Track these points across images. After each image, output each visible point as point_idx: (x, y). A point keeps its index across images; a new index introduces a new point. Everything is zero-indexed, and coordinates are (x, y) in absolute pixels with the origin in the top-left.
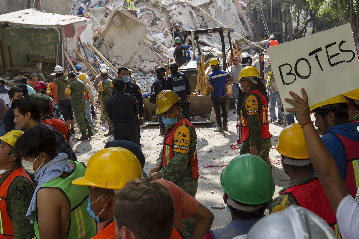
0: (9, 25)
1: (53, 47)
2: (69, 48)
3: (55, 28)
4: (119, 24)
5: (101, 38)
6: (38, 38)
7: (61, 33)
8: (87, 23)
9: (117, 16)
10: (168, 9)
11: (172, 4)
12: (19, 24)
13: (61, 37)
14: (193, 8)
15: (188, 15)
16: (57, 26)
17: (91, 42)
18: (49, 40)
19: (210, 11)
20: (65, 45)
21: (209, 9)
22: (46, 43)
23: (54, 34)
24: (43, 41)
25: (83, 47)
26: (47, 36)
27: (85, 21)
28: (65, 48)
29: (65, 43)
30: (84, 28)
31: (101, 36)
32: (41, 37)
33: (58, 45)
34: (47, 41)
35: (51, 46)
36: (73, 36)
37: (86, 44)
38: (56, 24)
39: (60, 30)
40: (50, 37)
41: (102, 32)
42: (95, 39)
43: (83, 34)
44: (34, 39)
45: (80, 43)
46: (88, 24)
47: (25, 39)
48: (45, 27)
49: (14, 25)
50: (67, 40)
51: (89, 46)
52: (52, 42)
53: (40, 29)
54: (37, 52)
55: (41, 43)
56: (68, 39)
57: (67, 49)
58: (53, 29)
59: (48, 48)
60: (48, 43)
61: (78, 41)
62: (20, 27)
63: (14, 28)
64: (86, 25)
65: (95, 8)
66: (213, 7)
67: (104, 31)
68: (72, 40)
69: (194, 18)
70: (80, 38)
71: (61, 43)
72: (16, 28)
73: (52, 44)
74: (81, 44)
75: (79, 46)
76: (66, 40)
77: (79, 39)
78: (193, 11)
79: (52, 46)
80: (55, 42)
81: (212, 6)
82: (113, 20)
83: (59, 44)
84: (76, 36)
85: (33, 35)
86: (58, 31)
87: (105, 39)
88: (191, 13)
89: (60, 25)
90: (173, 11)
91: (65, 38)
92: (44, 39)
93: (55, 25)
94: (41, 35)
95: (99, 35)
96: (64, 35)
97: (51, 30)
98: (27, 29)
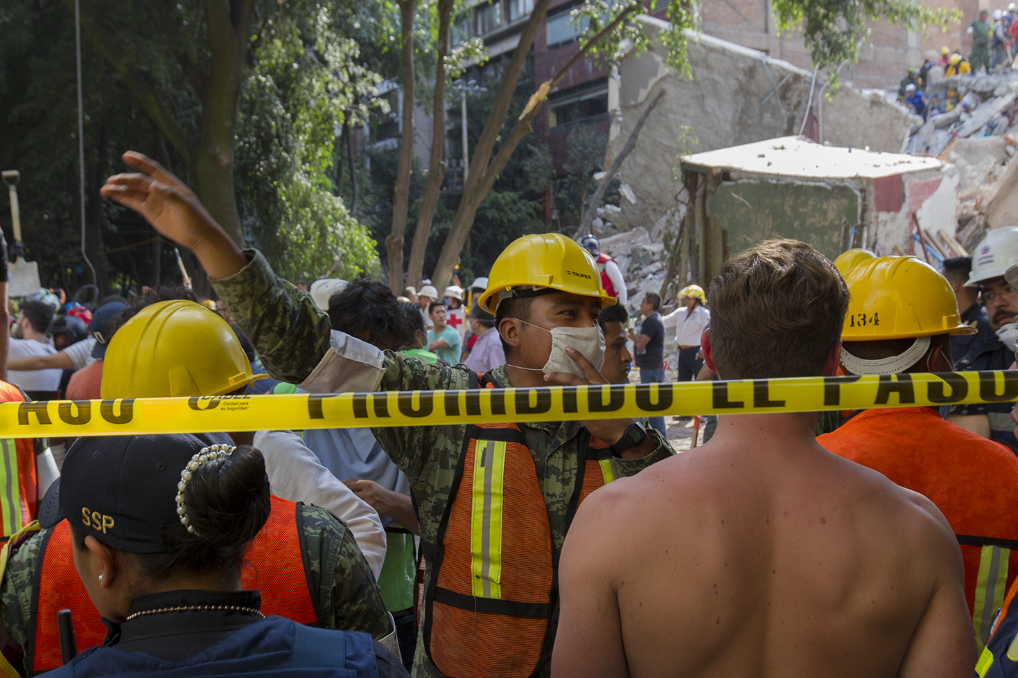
1: (839, 235)
2: (881, 241)
3: (851, 185)
5: (980, 221)
6: (801, 210)
7: (864, 199)
8: (943, 174)
12: (758, 173)
13: (864, 211)
16: (857, 179)
17: (950, 230)
18: (831, 215)
20: (872, 233)
22: (821, 225)
23: (845, 201)
24: (813, 220)
25: (922, 242)
26: (825, 206)
27: (938, 169)
28: (872, 240)
29: (873, 227)
30: (932, 187)
31: (980, 214)
32: (810, 208)
33: (852, 231)
34: (825, 219)
35: (833, 234)
36: (898, 209)
37: (933, 233)
38: (853, 175)
39: (862, 191)
40: (832, 208)
41: (985, 203)
42: (963, 222)
43: (927, 204)
44: (790, 214)
45: (915, 231)
46: (946, 180)
47: (767, 211)
48: (823, 181)
49: (743, 175)
50: (880, 219)
51: (943, 240)
52: (837, 222)
53: (809, 186)
55: (808, 224)
56: (883, 216)
57: (875, 243)
58: (845, 189)
59: (826, 237)
60: (827, 224)
61: (911, 224)
62: (757, 181)
63: (743, 184)
64: (939, 181)
65: (973, 139)
67: (993, 200)
68: (893, 220)
70: (919, 215)
71: (862, 226)
72: (749, 184)
73: (837, 228)
74: (919, 232)
75: (912, 238)
76: (877, 217)
77: (914, 219)
79: (836, 234)
80: (845, 222)
83: (856, 227)
84: (905, 209)
85: (789, 201)
86: (858, 193)
89: (865, 178)
91: (874, 214)
92: (817, 215)
93: (852, 178)
94: (811, 202)
95: (976, 213)
96: (872, 204)
97: (838, 190)
98: (776, 186)
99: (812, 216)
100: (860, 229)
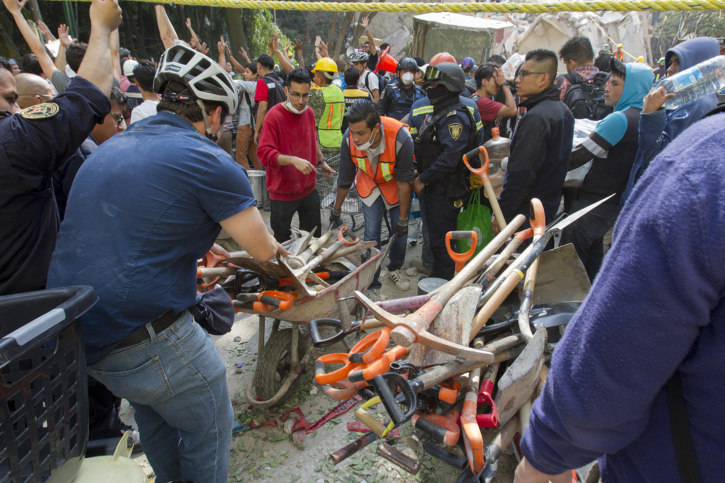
0: (436, 25)
3: (488, 31)
4: (541, 34)
6: (466, 41)
7: (492, 37)
8: (513, 29)
9: (540, 24)
10: (577, 24)
11: (583, 19)
12: (447, 25)
13: (491, 42)
14: (601, 24)
15: (596, 33)
16: (490, 29)
18: (479, 43)
19: (619, 30)
21: (618, 28)
23: (485, 38)
24: (471, 45)
26: (476, 40)
29: (493, 48)
30: (509, 33)
32: (470, 40)
33: (486, 50)
34: (476, 45)
36: (500, 43)
38: (488, 27)
39: (492, 34)
40: (480, 40)
41: (519, 42)
43: (508, 41)
47: (451, 41)
48: (477, 29)
49: (441, 25)
52: (481, 46)
53: (470, 31)
54: (462, 56)
56: (497, 44)
58: (486, 32)
59: (476, 52)
60: (476, 47)
61: (503, 48)
62: (448, 28)
63: (441, 29)
64: (512, 32)
66: (625, 26)
67: (521, 40)
68: (499, 45)
69: (602, 37)
70: (505, 45)
71: (490, 48)
72: (444, 29)
73: (480, 48)
74: (504, 51)
76: (495, 45)
78: (602, 29)
79: (480, 51)
80: (484, 46)
81: (623, 25)
82: (535, 29)
84: (502, 43)
85: (461, 37)
86: (490, 35)
87: (519, 50)
88: (599, 31)
89: (493, 29)
90: (584, 26)
91: (494, 44)
92: (473, 43)
93: (488, 29)
94: (470, 38)
96: (495, 40)
97: (483, 33)
98: (456, 30)
99: (470, 43)
100: (489, 50)
